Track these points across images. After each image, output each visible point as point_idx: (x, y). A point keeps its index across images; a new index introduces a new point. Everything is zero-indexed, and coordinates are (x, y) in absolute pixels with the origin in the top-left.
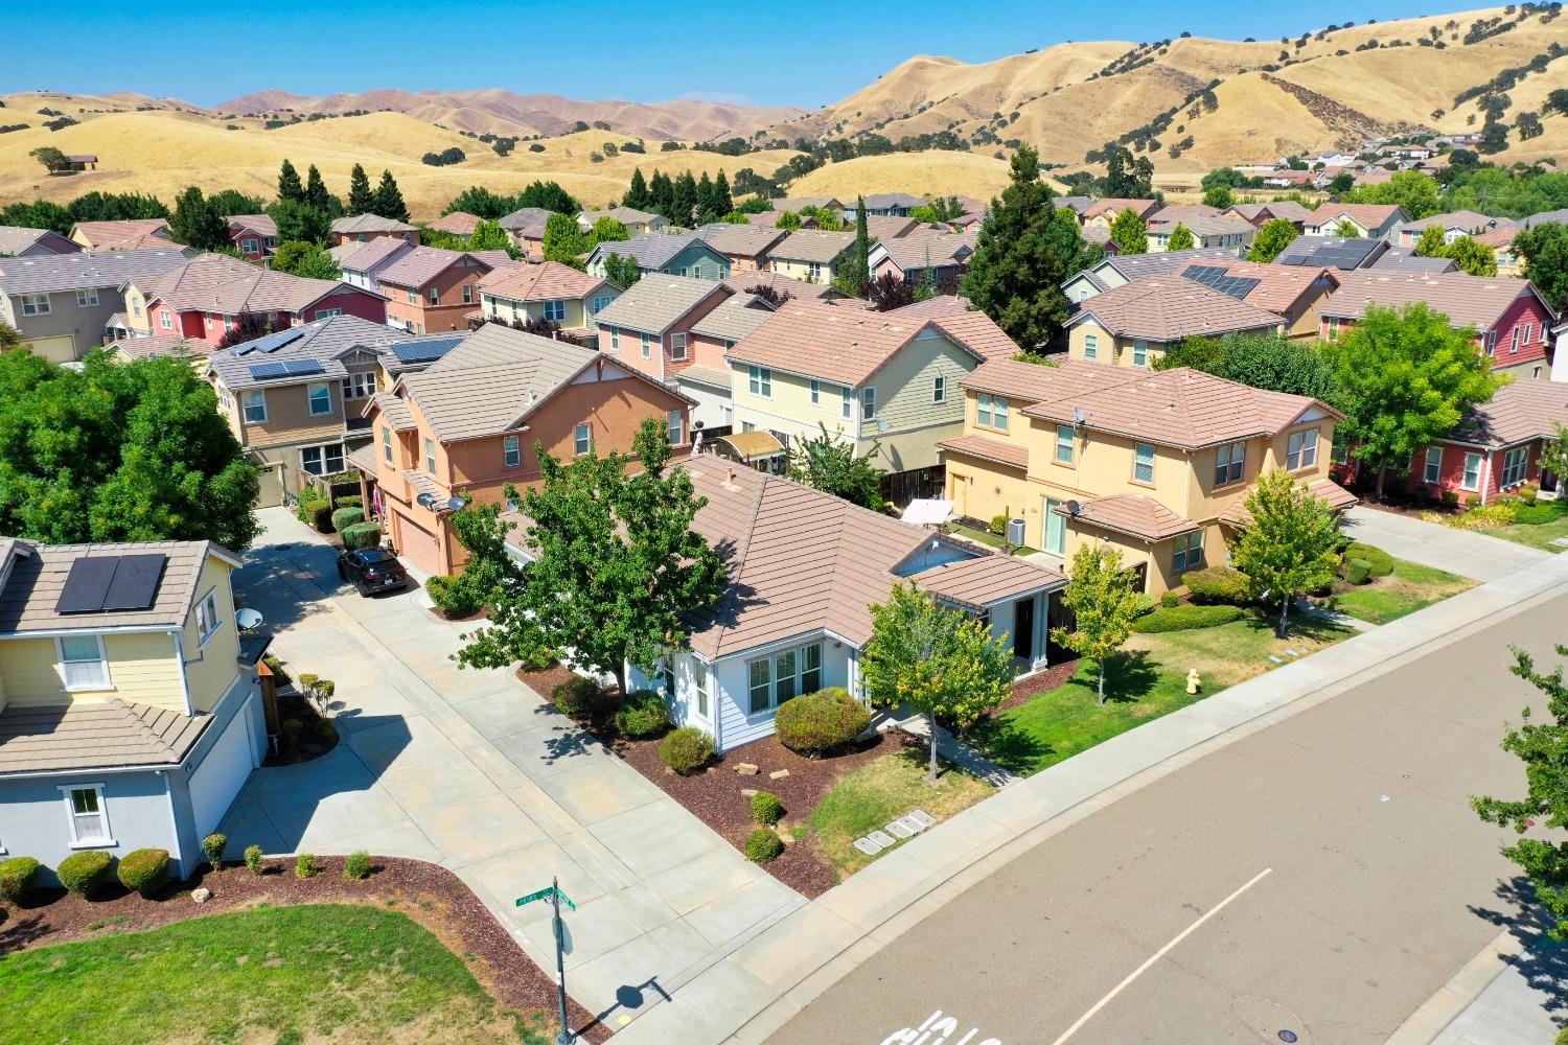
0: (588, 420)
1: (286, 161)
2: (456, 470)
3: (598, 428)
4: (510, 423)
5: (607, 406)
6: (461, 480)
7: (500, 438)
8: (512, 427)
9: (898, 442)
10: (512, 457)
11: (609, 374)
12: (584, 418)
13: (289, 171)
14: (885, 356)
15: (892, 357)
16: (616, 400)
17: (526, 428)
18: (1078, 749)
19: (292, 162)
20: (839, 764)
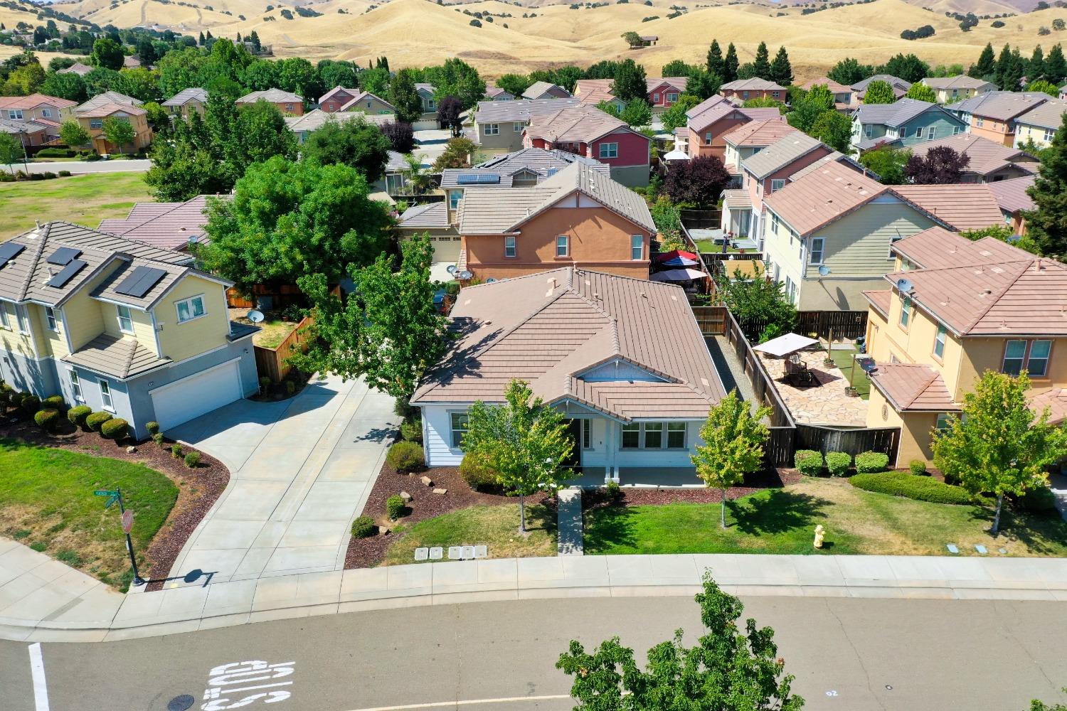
0: (567, 233)
1: (715, 41)
2: (472, 254)
3: (575, 241)
4: (508, 228)
5: (583, 225)
6: (474, 261)
7: (501, 238)
8: (509, 231)
9: (845, 287)
10: (510, 251)
11: (585, 203)
12: (564, 232)
13: (715, 48)
14: (837, 213)
15: (843, 216)
16: (589, 222)
17: (519, 233)
18: (656, 551)
19: (717, 41)
20: (483, 499)
